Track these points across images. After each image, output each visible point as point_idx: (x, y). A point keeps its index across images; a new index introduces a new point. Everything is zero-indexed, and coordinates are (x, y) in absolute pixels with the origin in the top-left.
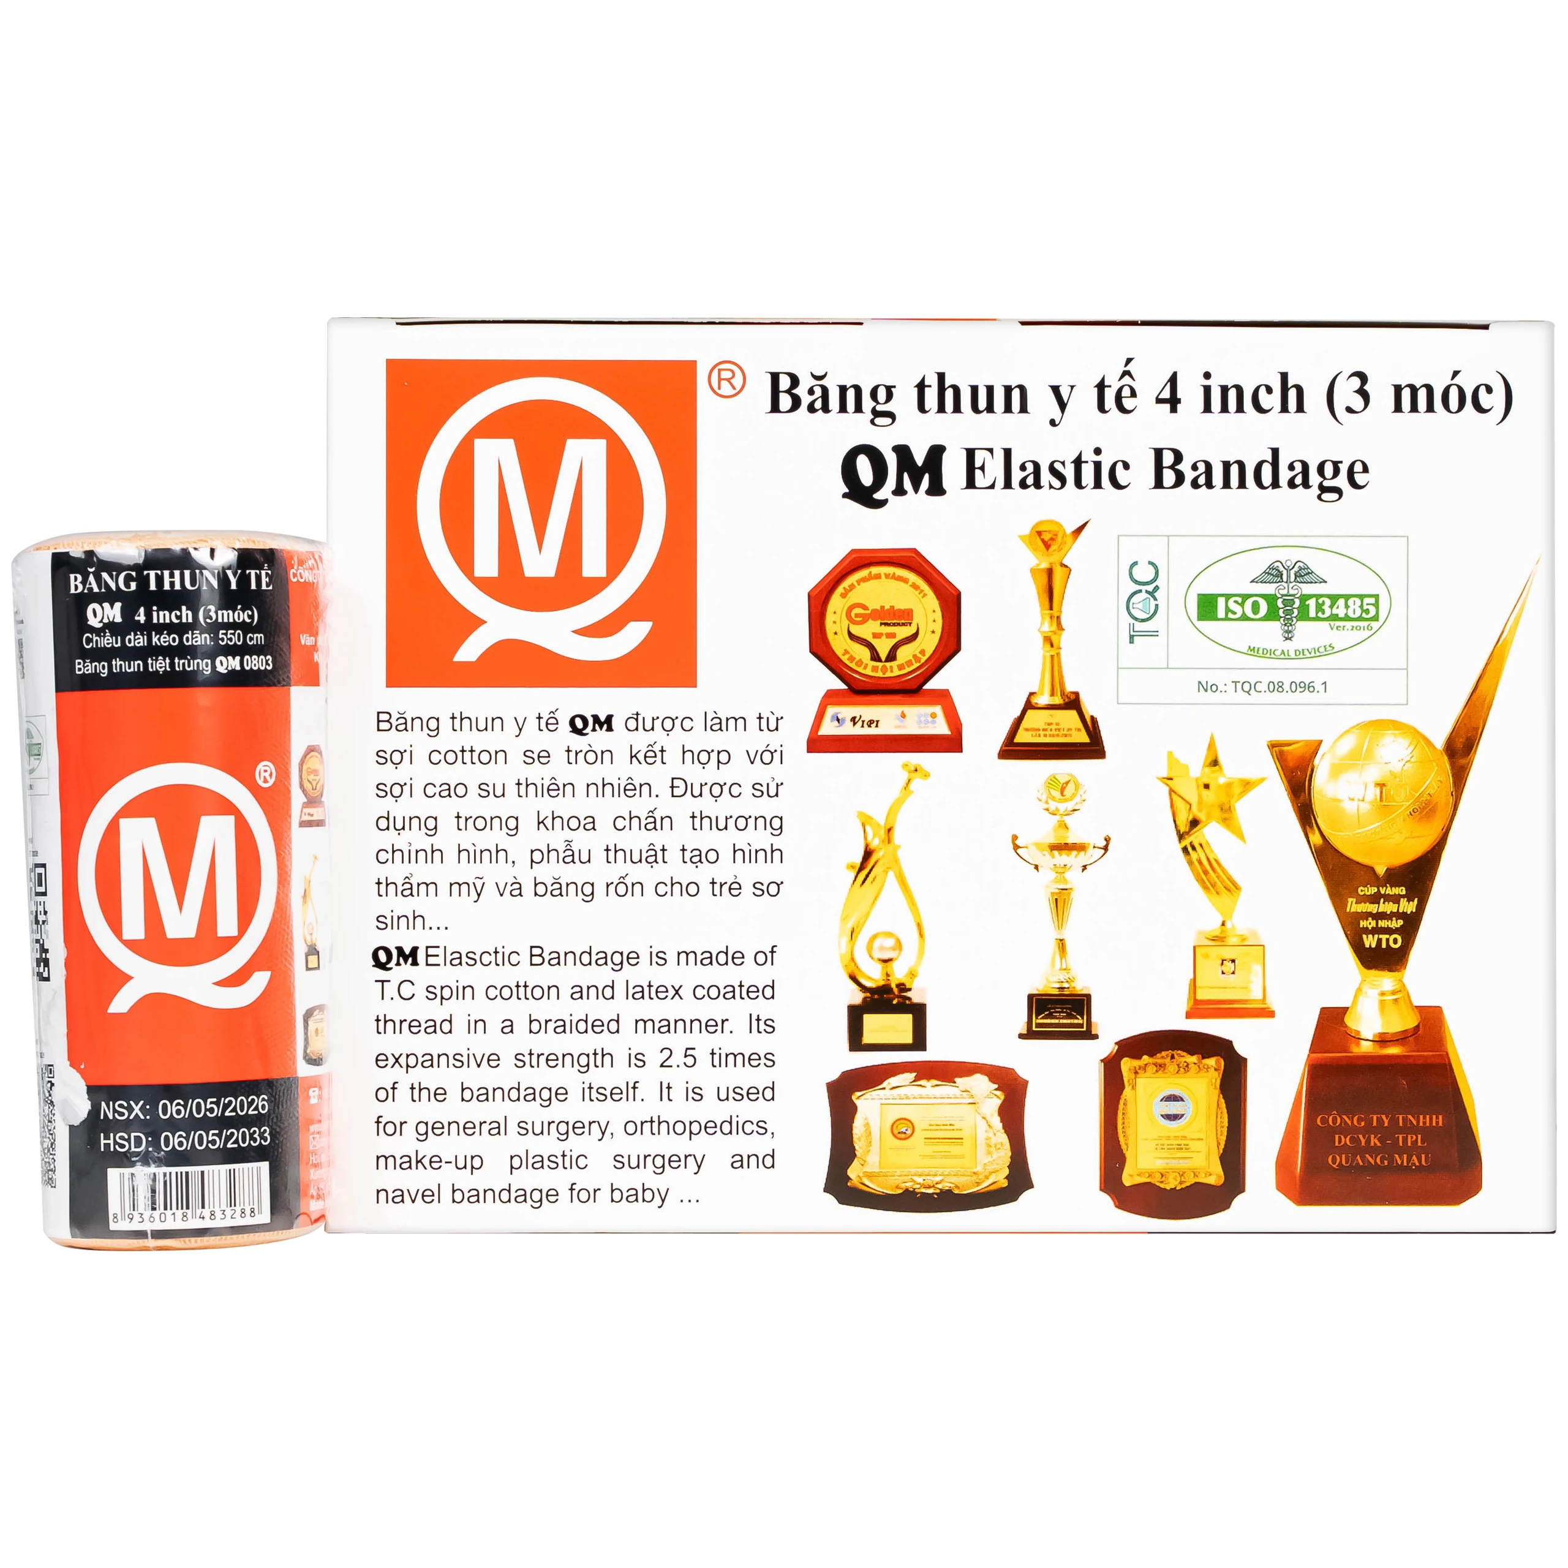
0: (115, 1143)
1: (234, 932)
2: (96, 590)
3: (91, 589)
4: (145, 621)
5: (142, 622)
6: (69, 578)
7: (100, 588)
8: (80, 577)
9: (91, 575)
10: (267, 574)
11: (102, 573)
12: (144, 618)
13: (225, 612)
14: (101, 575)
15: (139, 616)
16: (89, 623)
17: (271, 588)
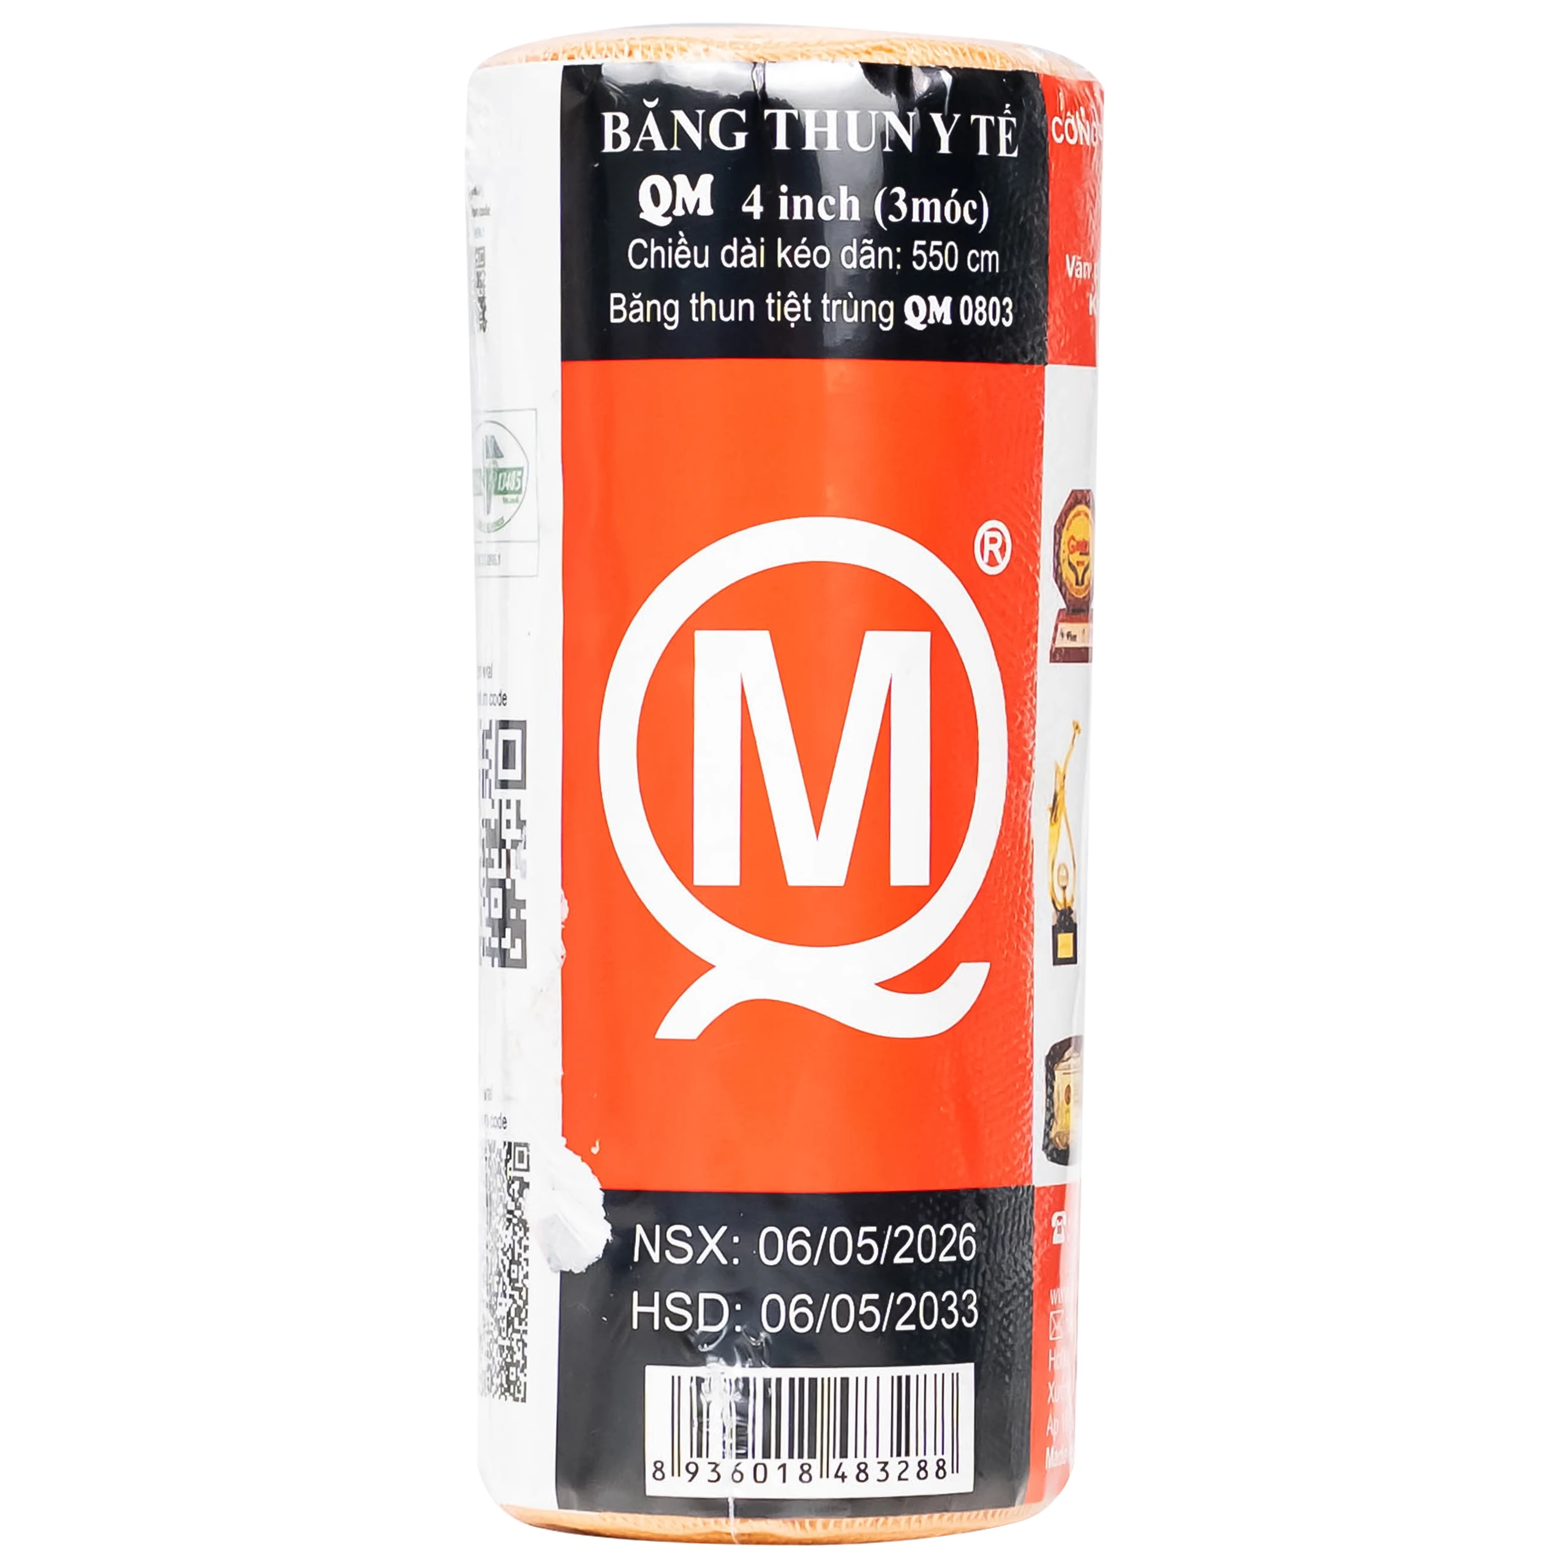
0: (664, 1312)
1: (921, 877)
2: (660, 146)
3: (649, 145)
4: (762, 214)
5: (757, 217)
6: (602, 120)
7: (668, 142)
8: (624, 120)
9: (651, 116)
10: (1009, 124)
11: (674, 112)
12: (761, 209)
13: (925, 201)
14: (673, 116)
15: (751, 203)
16: (642, 216)
17: (1015, 154)
